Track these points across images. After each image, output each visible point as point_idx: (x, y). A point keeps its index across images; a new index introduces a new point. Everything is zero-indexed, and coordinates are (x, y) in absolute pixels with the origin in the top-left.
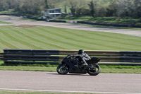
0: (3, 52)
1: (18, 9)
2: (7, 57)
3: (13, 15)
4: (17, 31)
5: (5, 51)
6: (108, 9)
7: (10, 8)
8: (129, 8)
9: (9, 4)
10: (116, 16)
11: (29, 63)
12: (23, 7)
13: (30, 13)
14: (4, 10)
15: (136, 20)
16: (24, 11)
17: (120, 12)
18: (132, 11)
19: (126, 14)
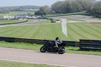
0: (79, 41)
1: (89, 11)
2: (81, 45)
3: (85, 15)
4: (89, 27)
5: (80, 40)
7: (84, 10)
9: (83, 7)
11: (97, 50)
12: (93, 9)
13: (98, 13)
14: (80, 11)
16: (94, 12)
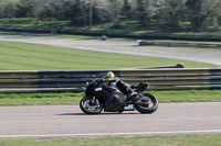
6: (18, 6)
8: (52, 4)
10: (32, 16)
15: (63, 23)
17: (38, 10)
18: (57, 8)
19: (47, 14)
